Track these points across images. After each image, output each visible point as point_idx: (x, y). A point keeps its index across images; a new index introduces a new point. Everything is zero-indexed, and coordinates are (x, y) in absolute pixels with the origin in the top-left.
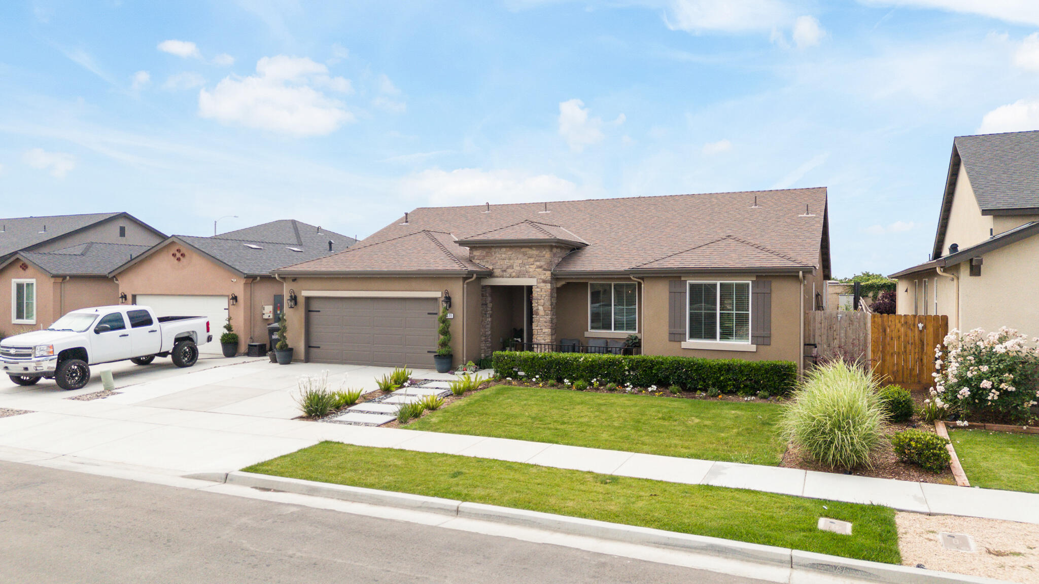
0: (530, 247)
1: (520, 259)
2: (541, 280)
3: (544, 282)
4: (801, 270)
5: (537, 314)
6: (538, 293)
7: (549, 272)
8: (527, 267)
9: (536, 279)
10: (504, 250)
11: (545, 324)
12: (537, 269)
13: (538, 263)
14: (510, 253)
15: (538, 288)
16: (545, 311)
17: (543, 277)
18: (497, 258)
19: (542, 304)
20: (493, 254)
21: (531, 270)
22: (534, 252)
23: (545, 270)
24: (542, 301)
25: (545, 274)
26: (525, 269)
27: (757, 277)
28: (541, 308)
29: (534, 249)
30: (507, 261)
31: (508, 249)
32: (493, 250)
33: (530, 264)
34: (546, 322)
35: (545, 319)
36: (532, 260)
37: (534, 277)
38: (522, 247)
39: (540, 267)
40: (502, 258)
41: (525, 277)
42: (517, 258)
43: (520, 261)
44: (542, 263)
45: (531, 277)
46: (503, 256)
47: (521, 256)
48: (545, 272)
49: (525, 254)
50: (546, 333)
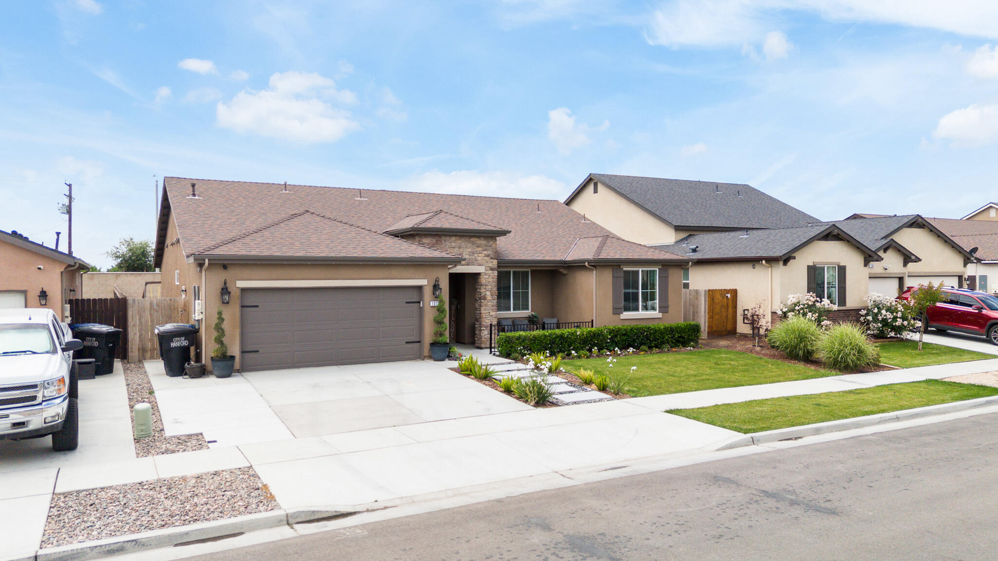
0: (479, 237)
1: (470, 248)
2: (489, 268)
3: (492, 269)
4: (690, 261)
5: (485, 299)
6: (486, 280)
7: (496, 261)
8: (476, 255)
9: (484, 266)
10: (453, 238)
11: (493, 308)
12: (484, 258)
13: (486, 252)
14: (461, 241)
15: (486, 274)
16: (492, 296)
17: (490, 265)
18: (447, 247)
19: (490, 290)
20: (443, 242)
21: (479, 258)
22: (482, 242)
23: (492, 258)
24: (490, 287)
25: (493, 262)
26: (473, 257)
27: (662, 265)
28: (488, 293)
29: (482, 239)
30: (457, 249)
31: (458, 238)
32: (443, 238)
33: (478, 252)
34: (493, 306)
35: (492, 304)
36: (480, 249)
37: (483, 265)
38: (471, 237)
39: (487, 256)
40: (452, 246)
41: (474, 265)
42: (467, 246)
43: (470, 250)
44: (490, 252)
45: (480, 265)
46: (453, 244)
47: (469, 245)
48: (492, 260)
49: (473, 243)
50: (493, 316)
